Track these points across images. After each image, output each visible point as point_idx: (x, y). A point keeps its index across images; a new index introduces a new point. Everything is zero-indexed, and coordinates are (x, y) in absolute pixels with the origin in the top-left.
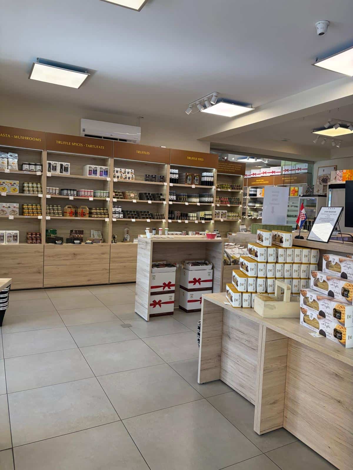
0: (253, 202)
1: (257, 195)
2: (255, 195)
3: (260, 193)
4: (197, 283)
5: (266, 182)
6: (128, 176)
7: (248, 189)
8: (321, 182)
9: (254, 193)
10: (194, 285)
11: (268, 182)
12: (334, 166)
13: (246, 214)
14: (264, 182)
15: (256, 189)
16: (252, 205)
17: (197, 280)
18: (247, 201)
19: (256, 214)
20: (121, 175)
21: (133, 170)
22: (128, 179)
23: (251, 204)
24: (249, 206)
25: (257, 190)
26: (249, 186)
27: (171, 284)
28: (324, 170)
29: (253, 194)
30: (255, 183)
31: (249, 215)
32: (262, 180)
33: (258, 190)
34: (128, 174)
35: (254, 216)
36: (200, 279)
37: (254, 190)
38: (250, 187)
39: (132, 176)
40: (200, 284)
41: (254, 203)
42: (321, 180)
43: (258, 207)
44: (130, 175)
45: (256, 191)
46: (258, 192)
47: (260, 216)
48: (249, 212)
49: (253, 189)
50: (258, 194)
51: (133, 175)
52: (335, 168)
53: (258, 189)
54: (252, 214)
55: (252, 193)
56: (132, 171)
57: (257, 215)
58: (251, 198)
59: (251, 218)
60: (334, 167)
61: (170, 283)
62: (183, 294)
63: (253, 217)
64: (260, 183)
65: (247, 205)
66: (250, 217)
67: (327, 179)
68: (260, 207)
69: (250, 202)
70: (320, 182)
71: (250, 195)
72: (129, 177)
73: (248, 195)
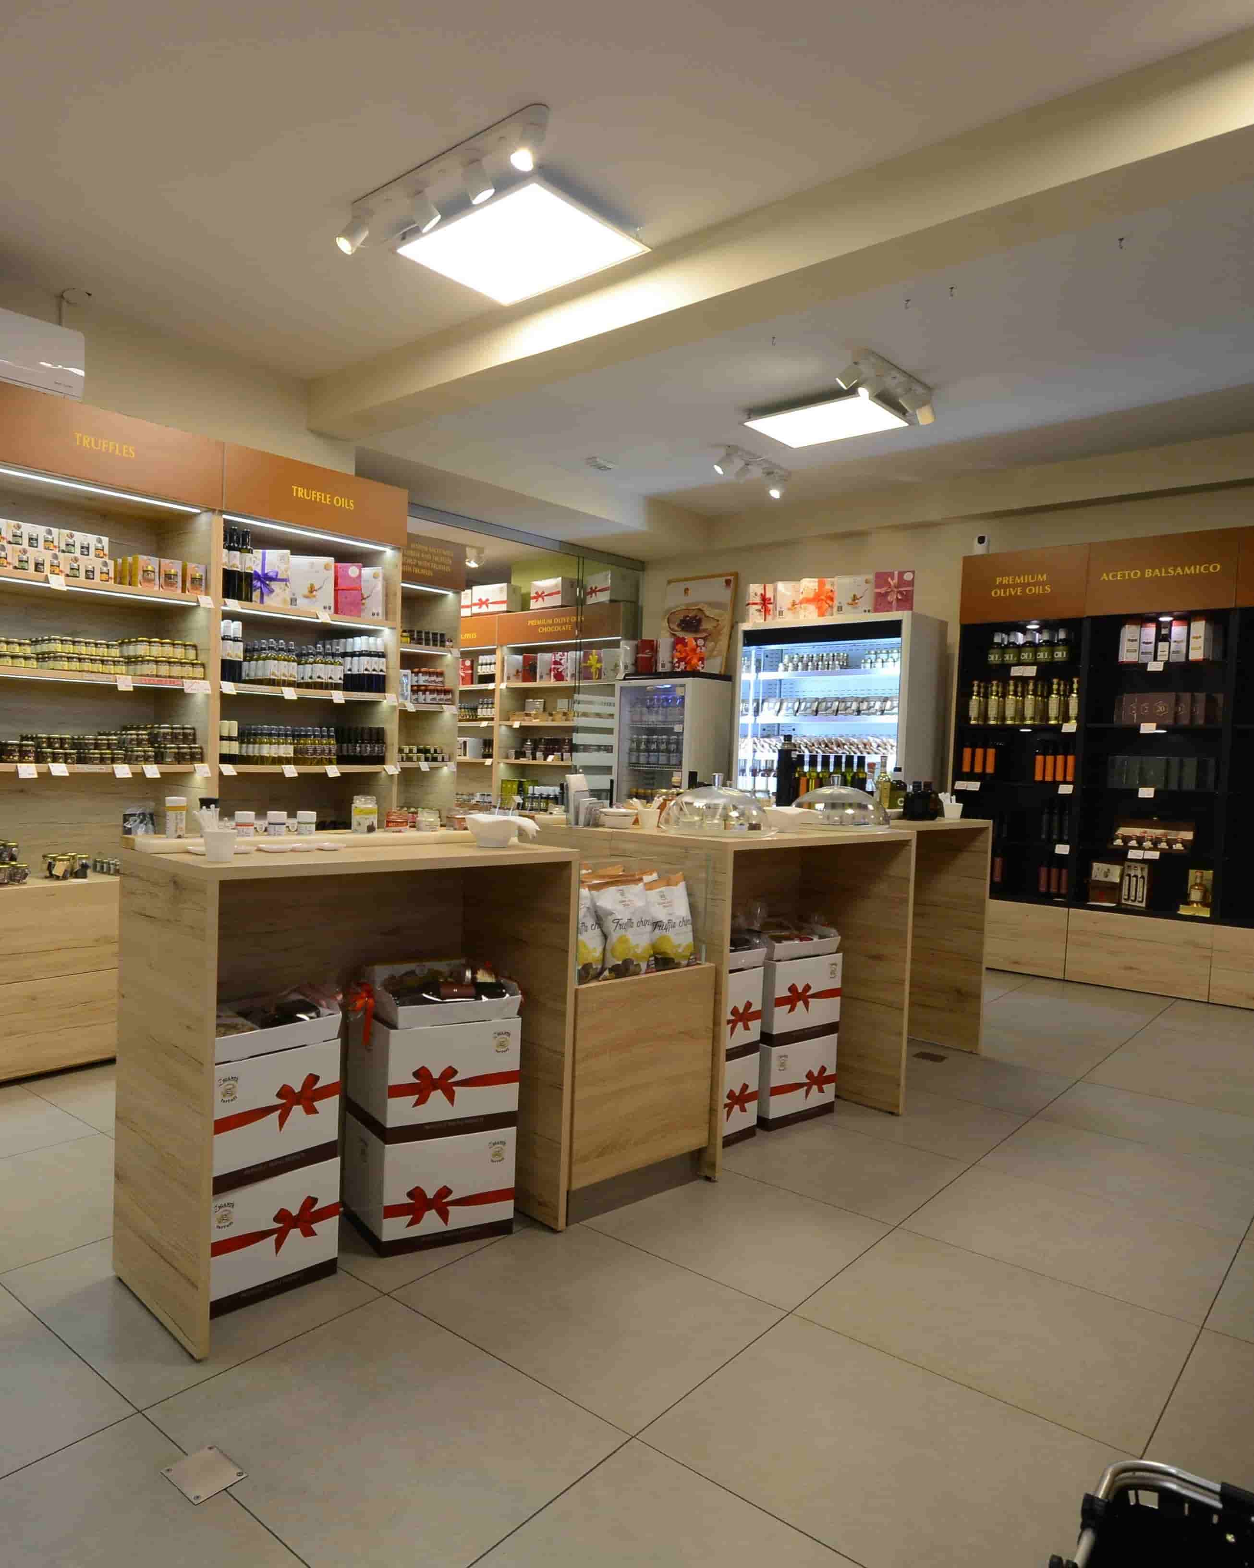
4: (437, 1096)
6: (86, 563)
8: (676, 628)
10: (417, 1104)
12: (728, 575)
17: (436, 1075)
20: (55, 557)
21: (105, 540)
22: (87, 578)
27: (319, 1085)
28: (686, 590)
34: (82, 553)
36: (451, 1072)
39: (105, 564)
40: (451, 1097)
42: (678, 622)
44: (91, 561)
51: (106, 559)
52: (728, 582)
56: (100, 541)
60: (724, 579)
61: (313, 1079)
62: (363, 1152)
67: (699, 621)
70: (672, 630)
72: (90, 568)
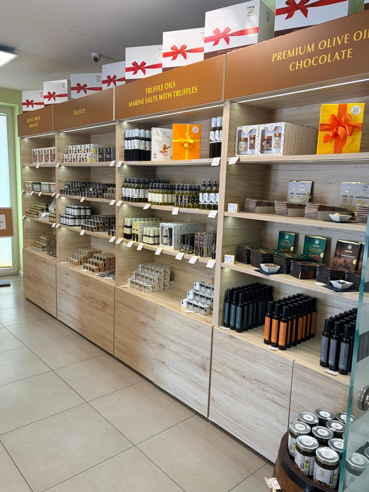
0: (139, 183)
1: (152, 156)
2: (145, 155)
3: (165, 148)
5: (186, 91)
7: (119, 132)
9: (142, 148)
11: (195, 89)
13: (119, 229)
14: (178, 93)
15: (147, 131)
16: (136, 196)
18: (119, 181)
19: (150, 230)
23: (132, 193)
24: (126, 199)
25: (150, 135)
26: (120, 119)
29: (138, 151)
30: (142, 102)
31: (127, 231)
32: (169, 85)
33: (157, 133)
35: (145, 239)
37: (142, 136)
38: (125, 123)
41: (143, 188)
43: (157, 204)
45: (149, 140)
46: (153, 142)
47: (165, 240)
48: (128, 222)
49: (136, 132)
50: (156, 148)
53: (154, 130)
54: (134, 232)
55: (135, 145)
57: (154, 237)
58: (130, 166)
59: (134, 247)
63: (142, 241)
64: (161, 97)
65: (117, 195)
66: (131, 243)
68: (161, 204)
69: (127, 184)
71: (129, 155)
73: (119, 153)
